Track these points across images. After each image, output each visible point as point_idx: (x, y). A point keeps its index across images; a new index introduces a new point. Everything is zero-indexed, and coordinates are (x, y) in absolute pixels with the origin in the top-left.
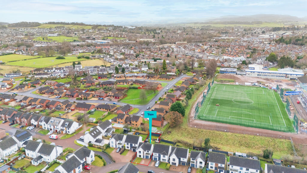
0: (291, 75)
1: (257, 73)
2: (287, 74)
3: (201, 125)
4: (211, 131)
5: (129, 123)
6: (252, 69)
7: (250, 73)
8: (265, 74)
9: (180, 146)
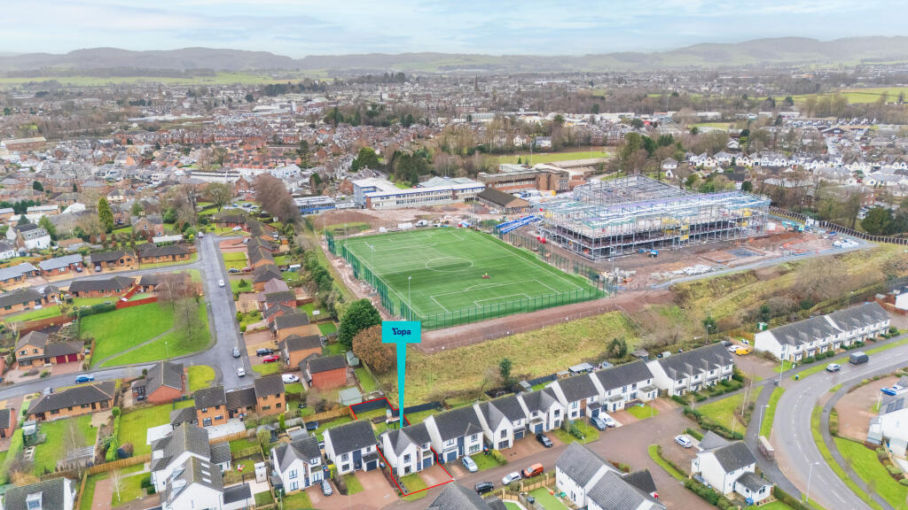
0: (463, 190)
1: (395, 198)
2: (454, 191)
3: (451, 339)
4: (483, 345)
5: (244, 409)
6: (370, 189)
7: (379, 200)
8: (412, 198)
9: (455, 406)
